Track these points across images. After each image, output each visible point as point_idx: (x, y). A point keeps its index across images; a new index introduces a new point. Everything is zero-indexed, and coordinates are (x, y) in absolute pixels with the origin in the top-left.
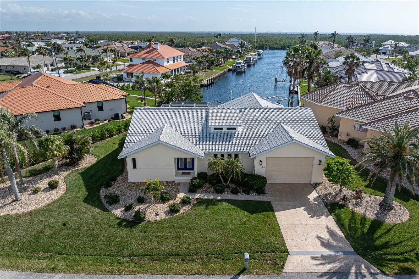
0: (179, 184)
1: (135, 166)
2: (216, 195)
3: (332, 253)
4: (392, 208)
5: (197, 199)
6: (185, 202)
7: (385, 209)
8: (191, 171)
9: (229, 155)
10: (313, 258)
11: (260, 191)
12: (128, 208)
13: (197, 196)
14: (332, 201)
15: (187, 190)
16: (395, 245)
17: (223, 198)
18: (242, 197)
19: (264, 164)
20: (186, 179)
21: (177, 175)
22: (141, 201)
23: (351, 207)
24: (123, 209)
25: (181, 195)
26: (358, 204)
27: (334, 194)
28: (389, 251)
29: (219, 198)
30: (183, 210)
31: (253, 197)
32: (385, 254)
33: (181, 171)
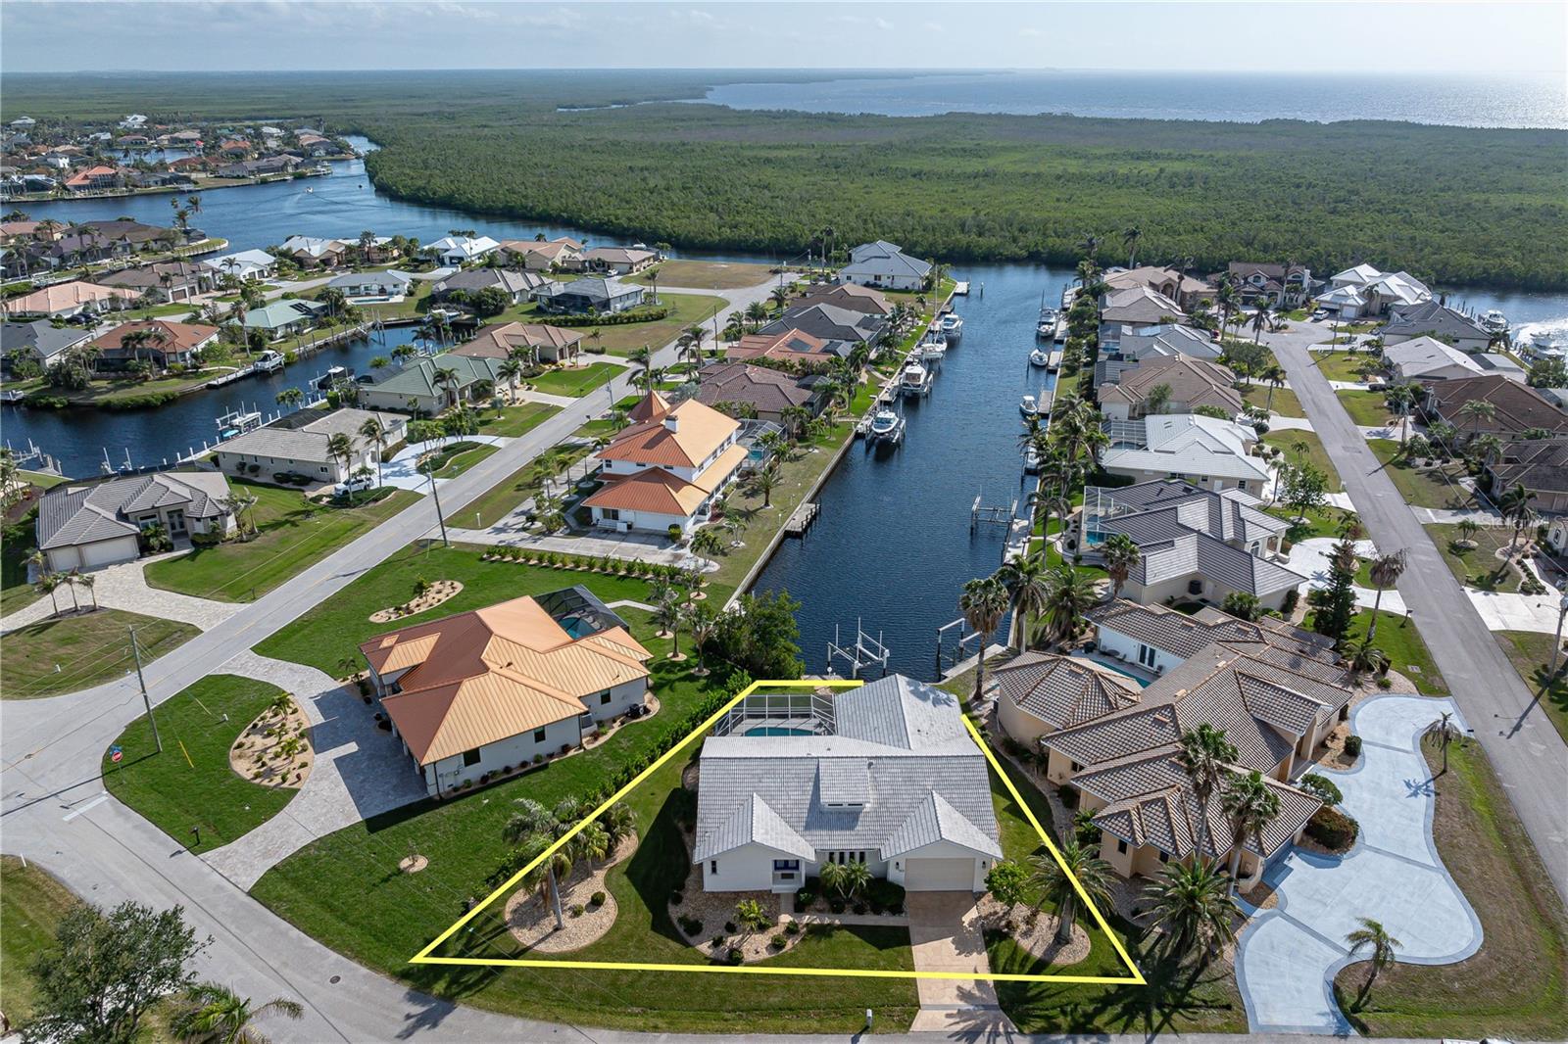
0: (778, 896)
1: (714, 870)
2: (833, 916)
3: (971, 1008)
4: (1068, 941)
5: (807, 925)
6: (791, 930)
7: (1059, 943)
8: (795, 872)
9: (852, 855)
10: (948, 1016)
11: (897, 909)
12: (717, 943)
13: (806, 919)
14: (994, 927)
15: (792, 908)
16: (1050, 996)
17: (845, 923)
18: (870, 919)
19: (902, 866)
20: (787, 888)
21: (775, 881)
22: (731, 929)
23: (1017, 937)
24: (710, 943)
25: (785, 919)
26: (1026, 934)
27: (1001, 914)
28: (1039, 1005)
29: (837, 922)
30: (789, 945)
31: (886, 920)
32: (1033, 1009)
33: (780, 872)
